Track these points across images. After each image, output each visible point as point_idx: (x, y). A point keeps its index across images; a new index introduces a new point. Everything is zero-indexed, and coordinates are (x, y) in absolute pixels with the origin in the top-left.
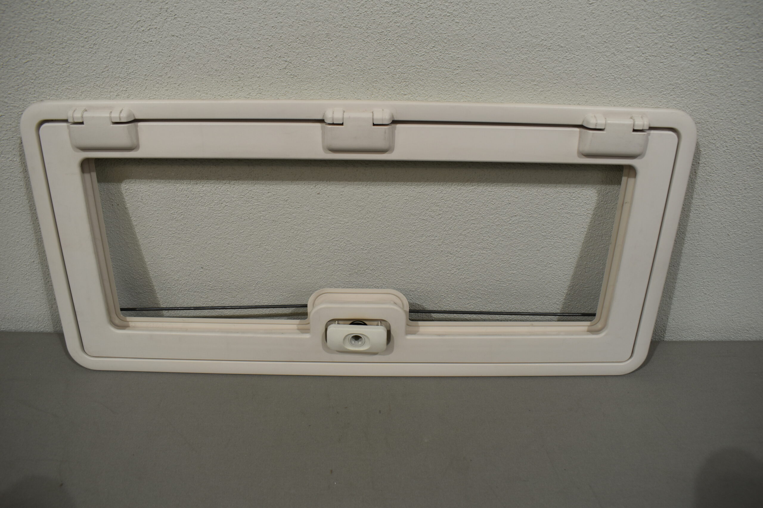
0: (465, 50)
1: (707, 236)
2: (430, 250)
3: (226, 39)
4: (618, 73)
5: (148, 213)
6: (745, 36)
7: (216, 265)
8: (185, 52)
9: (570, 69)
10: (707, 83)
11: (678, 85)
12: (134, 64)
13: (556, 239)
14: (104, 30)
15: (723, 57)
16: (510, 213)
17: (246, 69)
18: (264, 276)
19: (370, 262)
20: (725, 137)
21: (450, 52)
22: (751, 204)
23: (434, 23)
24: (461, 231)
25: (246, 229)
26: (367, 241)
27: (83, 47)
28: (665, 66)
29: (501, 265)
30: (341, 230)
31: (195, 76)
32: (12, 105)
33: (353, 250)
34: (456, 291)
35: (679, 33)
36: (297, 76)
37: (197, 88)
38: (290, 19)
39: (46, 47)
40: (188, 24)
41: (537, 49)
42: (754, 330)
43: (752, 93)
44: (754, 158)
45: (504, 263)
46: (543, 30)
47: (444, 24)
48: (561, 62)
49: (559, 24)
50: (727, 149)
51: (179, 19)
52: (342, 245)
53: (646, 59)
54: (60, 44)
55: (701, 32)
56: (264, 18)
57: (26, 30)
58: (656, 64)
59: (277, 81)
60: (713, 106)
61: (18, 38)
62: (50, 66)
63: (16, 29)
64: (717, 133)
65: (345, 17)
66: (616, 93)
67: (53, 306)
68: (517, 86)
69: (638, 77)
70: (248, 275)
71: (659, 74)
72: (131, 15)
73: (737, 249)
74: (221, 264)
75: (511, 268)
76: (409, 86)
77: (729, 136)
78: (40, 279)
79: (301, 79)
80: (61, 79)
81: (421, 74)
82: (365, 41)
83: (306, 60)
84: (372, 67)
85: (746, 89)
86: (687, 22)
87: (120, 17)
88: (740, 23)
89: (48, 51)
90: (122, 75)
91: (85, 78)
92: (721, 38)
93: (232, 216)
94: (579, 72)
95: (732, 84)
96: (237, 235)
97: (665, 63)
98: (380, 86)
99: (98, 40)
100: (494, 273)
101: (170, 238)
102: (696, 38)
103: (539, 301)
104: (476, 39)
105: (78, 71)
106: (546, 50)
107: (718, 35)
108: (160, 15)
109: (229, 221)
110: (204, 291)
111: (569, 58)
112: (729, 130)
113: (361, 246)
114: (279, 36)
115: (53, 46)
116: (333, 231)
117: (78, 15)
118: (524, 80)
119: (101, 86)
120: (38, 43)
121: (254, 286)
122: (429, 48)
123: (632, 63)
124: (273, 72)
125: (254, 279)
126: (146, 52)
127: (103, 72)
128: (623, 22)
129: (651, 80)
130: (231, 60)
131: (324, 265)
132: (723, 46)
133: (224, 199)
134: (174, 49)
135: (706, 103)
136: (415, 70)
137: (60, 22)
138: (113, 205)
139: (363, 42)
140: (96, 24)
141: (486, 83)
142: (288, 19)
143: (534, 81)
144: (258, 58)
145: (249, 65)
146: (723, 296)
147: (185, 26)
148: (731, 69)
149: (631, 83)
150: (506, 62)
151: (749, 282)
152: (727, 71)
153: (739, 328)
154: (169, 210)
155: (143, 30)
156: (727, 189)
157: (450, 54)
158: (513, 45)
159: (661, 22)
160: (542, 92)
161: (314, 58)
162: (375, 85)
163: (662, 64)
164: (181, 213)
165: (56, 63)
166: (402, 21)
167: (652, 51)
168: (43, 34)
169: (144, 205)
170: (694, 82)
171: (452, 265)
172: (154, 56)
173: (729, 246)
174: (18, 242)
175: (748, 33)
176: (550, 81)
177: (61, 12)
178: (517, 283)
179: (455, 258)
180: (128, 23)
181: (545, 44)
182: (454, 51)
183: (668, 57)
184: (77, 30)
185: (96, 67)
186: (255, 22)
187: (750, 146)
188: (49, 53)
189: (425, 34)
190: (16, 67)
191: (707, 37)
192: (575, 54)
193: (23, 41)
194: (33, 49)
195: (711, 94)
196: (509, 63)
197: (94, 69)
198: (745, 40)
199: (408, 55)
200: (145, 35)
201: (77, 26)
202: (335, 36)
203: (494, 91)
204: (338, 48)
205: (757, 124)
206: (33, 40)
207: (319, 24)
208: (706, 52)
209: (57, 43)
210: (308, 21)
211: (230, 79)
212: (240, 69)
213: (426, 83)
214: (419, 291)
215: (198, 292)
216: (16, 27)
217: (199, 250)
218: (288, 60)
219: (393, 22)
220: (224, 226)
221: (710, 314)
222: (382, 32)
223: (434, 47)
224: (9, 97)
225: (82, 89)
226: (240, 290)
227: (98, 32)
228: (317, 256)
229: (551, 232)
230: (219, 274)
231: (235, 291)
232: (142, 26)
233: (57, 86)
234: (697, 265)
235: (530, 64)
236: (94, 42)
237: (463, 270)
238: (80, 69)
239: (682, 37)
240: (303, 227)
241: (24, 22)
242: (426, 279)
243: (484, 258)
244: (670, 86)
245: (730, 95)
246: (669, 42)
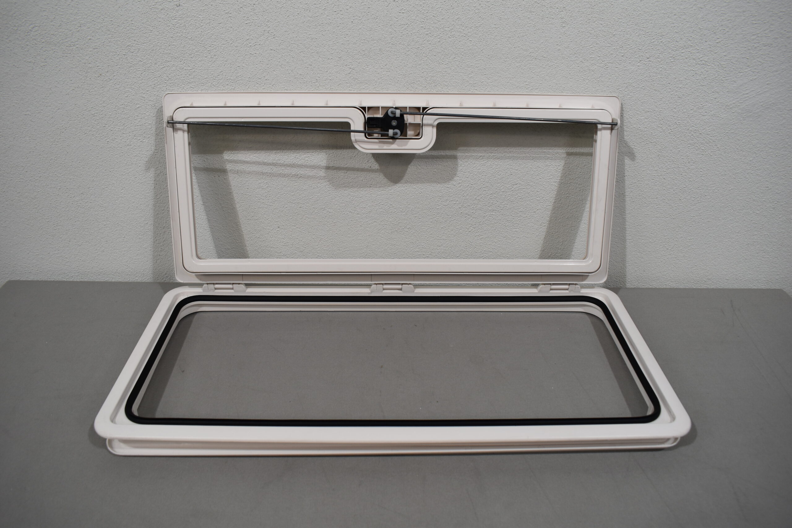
0: (477, 60)
1: (664, 201)
2: (452, 212)
3: (309, 52)
4: (586, 75)
5: (241, 182)
6: (675, 47)
7: (289, 225)
8: (279, 61)
9: (551, 73)
10: (652, 82)
11: (630, 84)
12: (242, 70)
13: (548, 202)
14: (222, 45)
15: (661, 63)
16: (512, 182)
17: (322, 74)
18: (326, 234)
20: (669, 123)
21: (466, 62)
22: (695, 175)
23: (454, 41)
24: (476, 196)
25: (315, 195)
26: (405, 205)
27: (206, 57)
28: (620, 70)
29: (507, 225)
30: (386, 196)
31: (285, 78)
32: (148, 99)
33: (394, 212)
34: (473, 246)
35: (628, 46)
36: (358, 79)
37: (286, 87)
38: (355, 39)
39: (179, 57)
40: (283, 42)
41: (527, 59)
42: (711, 281)
43: (686, 89)
44: (693, 138)
45: (509, 223)
46: (531, 45)
47: (462, 42)
48: (544, 68)
49: (542, 41)
50: (672, 132)
51: (276, 38)
53: (606, 65)
54: (190, 55)
55: (643, 46)
56: (337, 38)
57: (166, 44)
58: (613, 68)
59: (343, 83)
60: (658, 99)
61: (159, 50)
62: (180, 71)
63: (159, 44)
64: (663, 119)
65: (393, 37)
66: (586, 90)
67: (157, 261)
68: (514, 85)
69: (600, 78)
70: (314, 233)
71: (615, 76)
72: (243, 35)
73: (688, 212)
74: (293, 224)
75: (515, 227)
76: (437, 86)
77: (672, 121)
78: (150, 238)
79: (360, 81)
80: (187, 80)
81: (445, 77)
82: (406, 54)
83: (364, 68)
84: (411, 72)
85: (680, 86)
86: (632, 38)
87: (235, 36)
88: (671, 39)
89: (180, 60)
90: (232, 78)
91: (205, 80)
92: (658, 50)
93: (305, 185)
94: (558, 75)
95: (670, 82)
96: (307, 201)
97: (619, 68)
98: (417, 86)
99: (217, 52)
100: (502, 231)
101: (256, 203)
102: (640, 50)
103: (537, 255)
104: (484, 52)
105: (201, 75)
106: (534, 59)
107: (656, 47)
108: (264, 35)
109: (302, 189)
110: (279, 247)
111: (551, 65)
112: (671, 117)
114: (346, 51)
115: (184, 56)
116: (380, 197)
117: (205, 34)
118: (519, 81)
119: (216, 86)
120: (173, 54)
122: (451, 59)
123: (595, 68)
124: (341, 76)
126: (251, 61)
127: (218, 75)
128: (587, 39)
129: (610, 80)
130: (311, 67)
131: (372, 225)
132: (660, 55)
133: (299, 172)
134: (272, 60)
135: (652, 96)
136: (441, 75)
137: (191, 39)
138: (215, 177)
139: (405, 55)
140: (217, 41)
141: (492, 83)
142: (353, 39)
143: (526, 82)
144: (331, 66)
145: (324, 71)
146: (682, 251)
147: (281, 43)
148: (668, 72)
149: (596, 82)
150: (506, 68)
151: (701, 239)
152: (665, 73)
153: (698, 279)
154: (258, 181)
155: (251, 46)
156: (675, 162)
157: (466, 63)
158: (510, 57)
159: (614, 38)
160: (532, 90)
161: (370, 66)
162: (412, 85)
163: (617, 68)
164: (266, 182)
165: (185, 69)
166: (433, 40)
167: (609, 60)
168: (178, 48)
169: (239, 177)
170: (642, 81)
171: (470, 224)
172: (257, 64)
173: (682, 209)
174: (137, 207)
175: (677, 46)
176: (537, 82)
177: (193, 32)
178: (520, 240)
179: (471, 218)
180: (240, 41)
181: (532, 55)
182: (469, 61)
183: (621, 63)
184: (203, 45)
185: (214, 72)
186: (330, 41)
188: (181, 61)
189: (448, 49)
190: (155, 71)
191: (648, 49)
192: (554, 62)
193: (163, 53)
194: (169, 58)
195: (655, 90)
196: (508, 69)
197: (213, 73)
199: (436, 64)
200: (251, 49)
201: (203, 42)
202: (385, 50)
203: (498, 89)
204: (387, 59)
205: (692, 112)
206: (170, 52)
207: (375, 42)
208: (648, 59)
209: (188, 54)
210: (367, 40)
211: (310, 81)
212: (318, 74)
213: (449, 83)
214: (444, 246)
215: (274, 247)
216: (159, 43)
217: (278, 213)
218: (352, 67)
219: (426, 41)
220: (298, 193)
221: (673, 267)
222: (418, 48)
223: (454, 58)
224: (146, 93)
225: (202, 88)
226: (307, 246)
227: (218, 47)
228: (368, 217)
229: (543, 197)
230: (291, 233)
232: (250, 43)
233: (184, 85)
234: (659, 224)
235: (523, 70)
236: (215, 54)
237: (478, 228)
238: (202, 73)
239: (630, 49)
240: (357, 194)
241: (165, 39)
242: (449, 236)
243: (494, 219)
244: (624, 84)
245: (669, 90)
246: (621, 53)
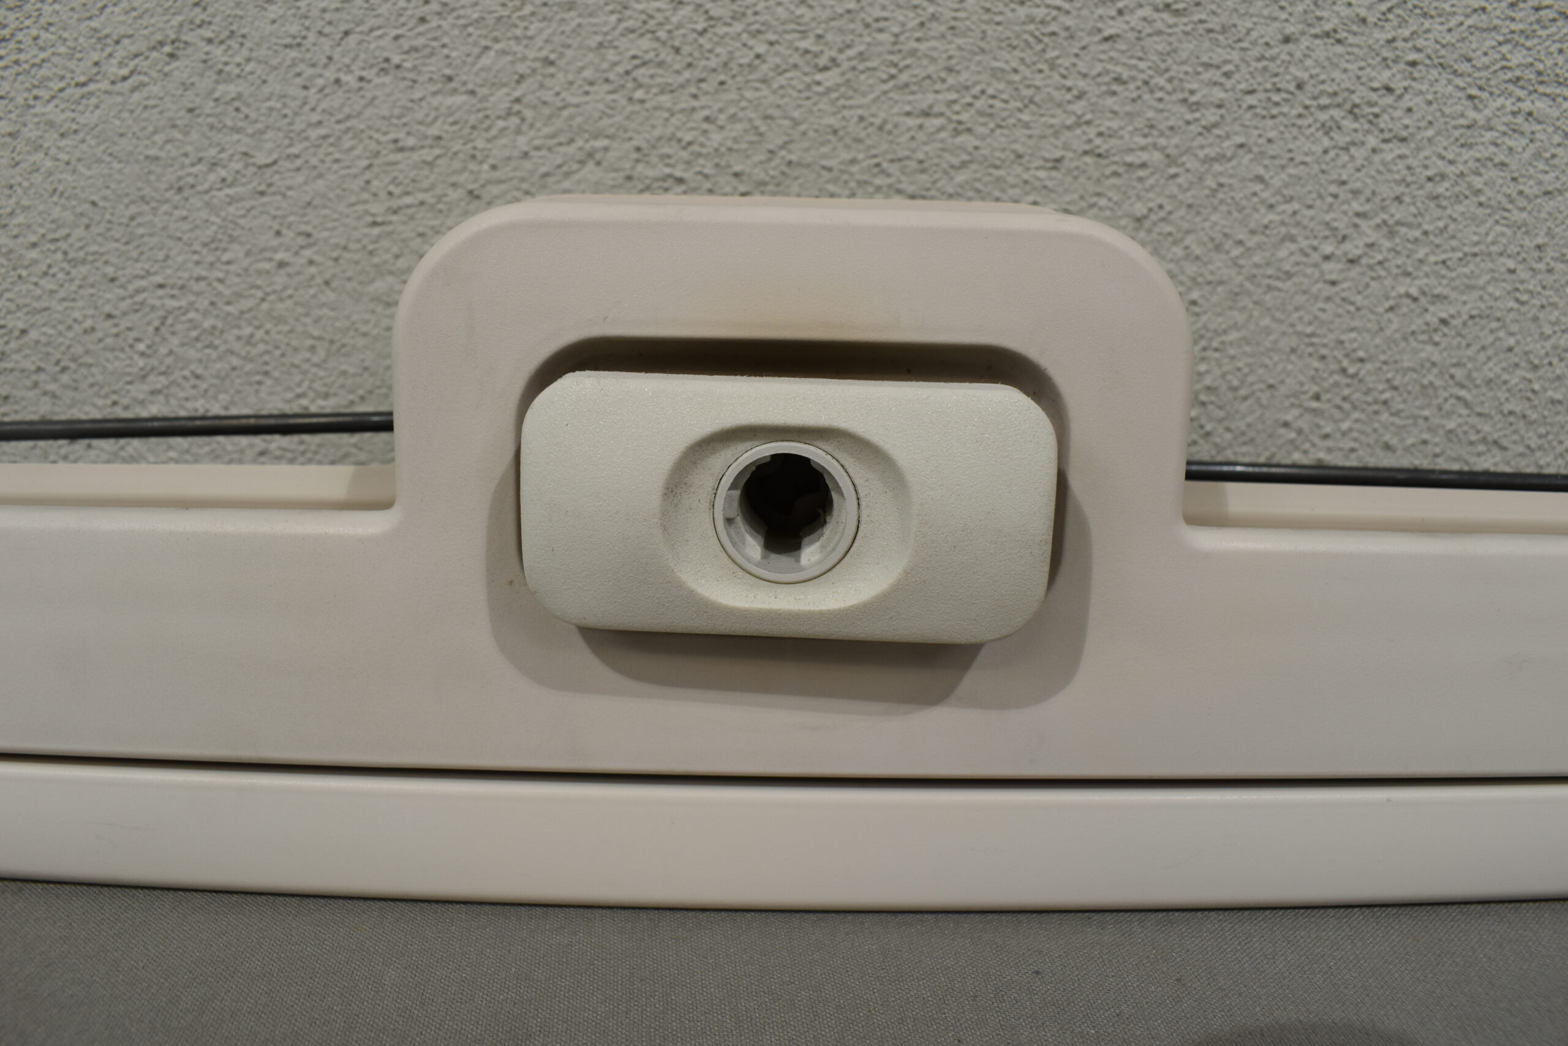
19: (853, 161)
52: (679, 26)
113: (804, 34)
121: (141, 347)
125: (139, 298)
231: (36, 385)
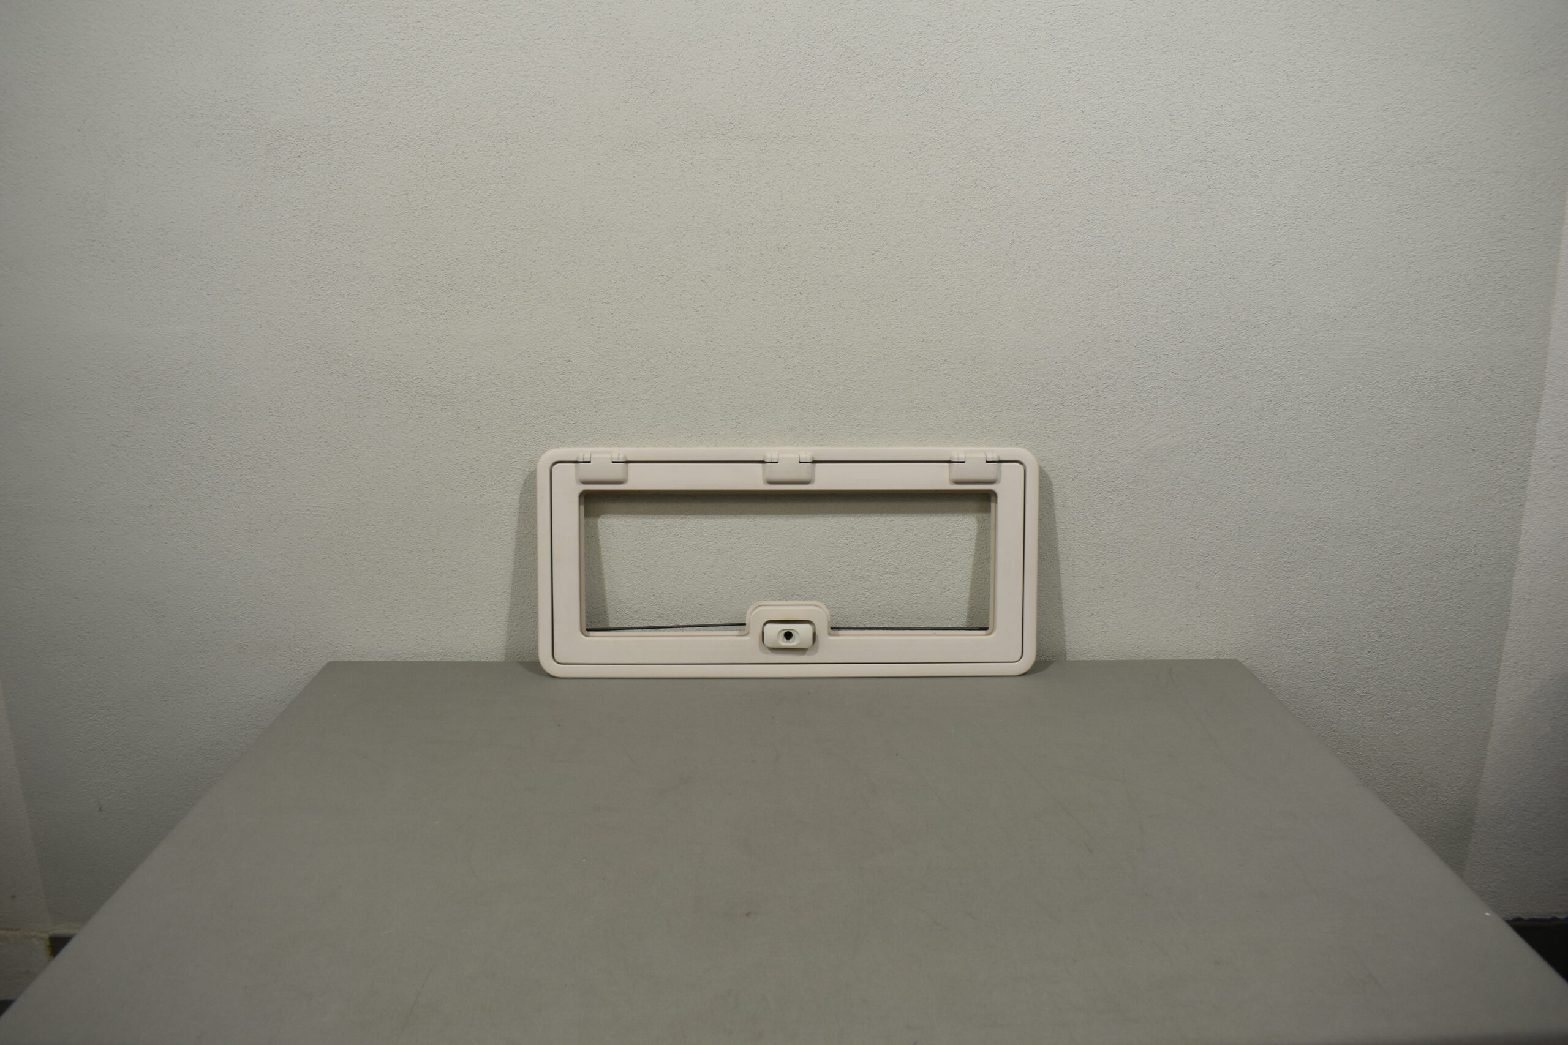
3: (695, 407)
14: (608, 400)
15: (1050, 410)
16: (908, 539)
21: (852, 415)
22: (1107, 526)
23: (840, 394)
24: (871, 557)
27: (590, 411)
28: (1009, 419)
29: (907, 589)
30: (773, 557)
31: (670, 433)
32: (525, 453)
33: (782, 576)
35: (1014, 395)
36: (744, 432)
37: (670, 442)
38: (741, 394)
39: (563, 411)
40: (669, 397)
41: (914, 411)
43: (1080, 435)
44: (1098, 486)
45: (909, 587)
46: (916, 397)
48: (931, 419)
51: (663, 393)
65: (779, 391)
92: (1045, 397)
101: (630, 567)
106: (920, 410)
108: (651, 390)
115: (568, 410)
123: (984, 418)
124: (727, 430)
126: (636, 416)
127: (602, 430)
129: (1000, 429)
132: (1048, 402)
135: (1047, 444)
136: (828, 427)
139: (791, 408)
142: (739, 393)
143: (914, 433)
145: (709, 425)
147: (667, 398)
148: (1058, 418)
155: (637, 400)
159: (998, 388)
161: (757, 420)
162: (800, 437)
163: (1006, 417)
164: (643, 544)
166: (818, 394)
167: (997, 409)
168: (563, 402)
170: (1033, 429)
172: (642, 419)
179: (867, 582)
181: (919, 407)
183: (1009, 412)
184: (589, 400)
187: (1090, 477)
189: (834, 402)
192: (941, 413)
194: (553, 412)
196: (895, 421)
198: (1064, 397)
199: (823, 417)
200: (637, 404)
201: (589, 397)
202: (771, 404)
204: (774, 413)
205: (1092, 459)
207: (761, 396)
208: (1036, 407)
209: (572, 408)
210: (753, 394)
216: (544, 397)
217: (654, 578)
219: (811, 395)
222: (804, 402)
227: (604, 401)
232: (636, 398)
236: (600, 408)
243: (892, 582)
245: (1063, 437)
246: (1007, 401)
